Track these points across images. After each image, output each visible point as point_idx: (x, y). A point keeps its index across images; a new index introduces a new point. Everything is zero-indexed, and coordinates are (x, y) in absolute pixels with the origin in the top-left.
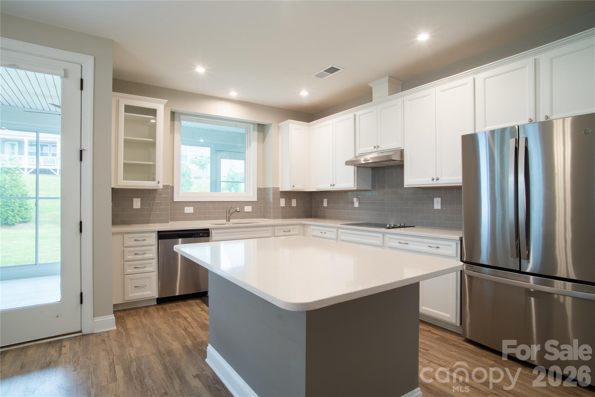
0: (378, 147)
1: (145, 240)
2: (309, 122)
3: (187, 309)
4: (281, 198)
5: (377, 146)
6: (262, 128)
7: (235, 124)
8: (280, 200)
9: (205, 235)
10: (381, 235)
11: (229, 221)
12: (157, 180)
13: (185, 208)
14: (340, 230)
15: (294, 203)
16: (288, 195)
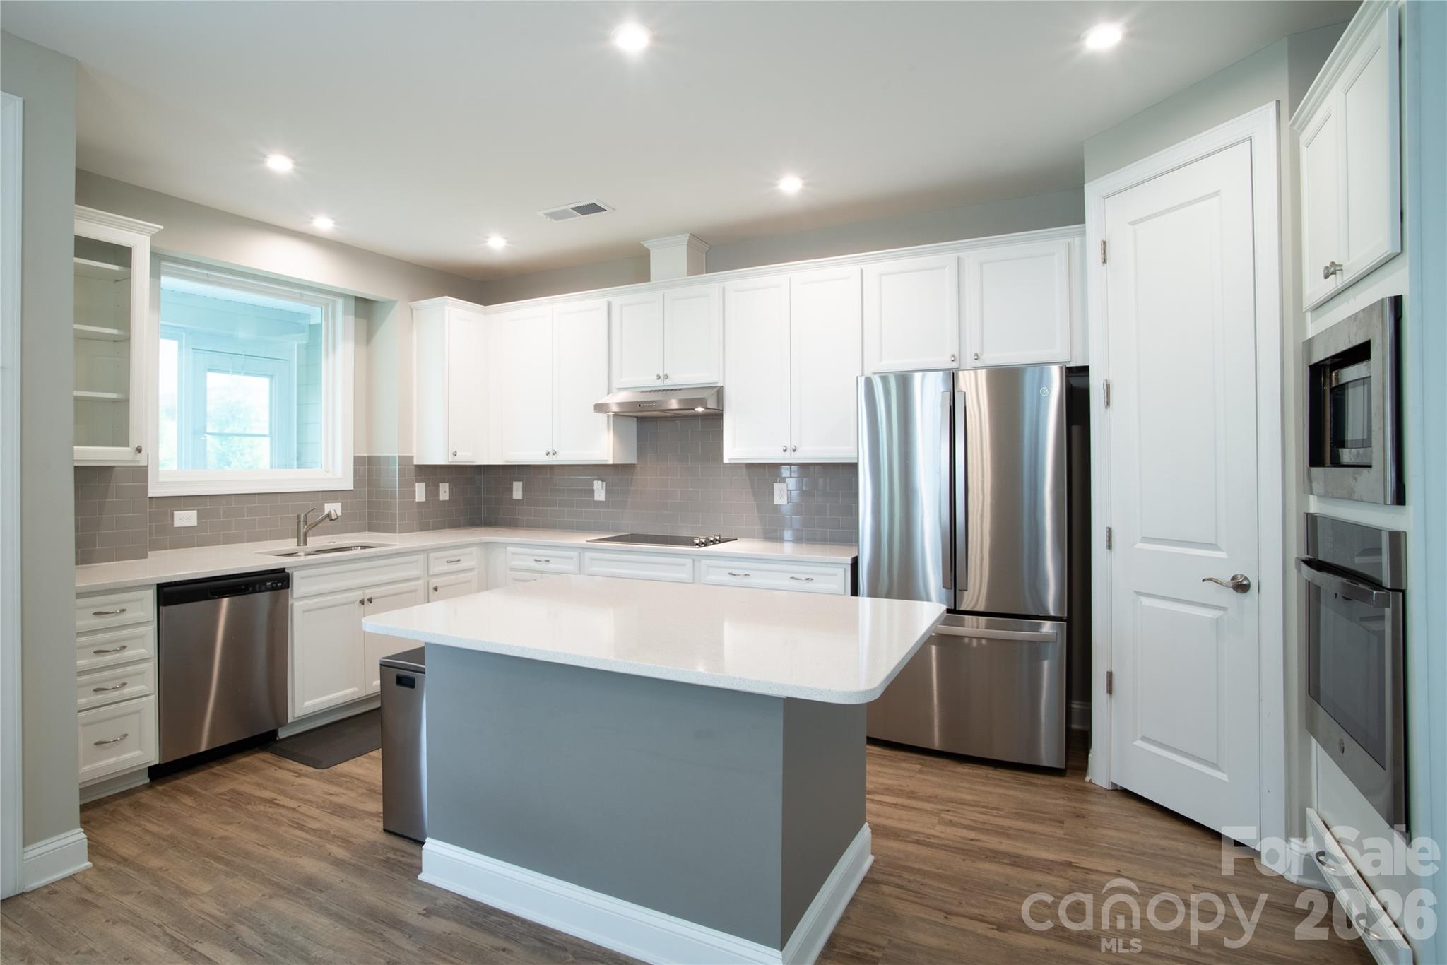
0: (666, 377)
1: (124, 610)
2: (485, 305)
3: (254, 778)
4: (418, 481)
5: (665, 375)
6: (365, 308)
7: (301, 294)
8: (414, 486)
9: (280, 584)
10: (689, 561)
11: (305, 543)
12: (134, 442)
13: (175, 513)
14: (588, 554)
15: (445, 492)
16: (432, 474)
